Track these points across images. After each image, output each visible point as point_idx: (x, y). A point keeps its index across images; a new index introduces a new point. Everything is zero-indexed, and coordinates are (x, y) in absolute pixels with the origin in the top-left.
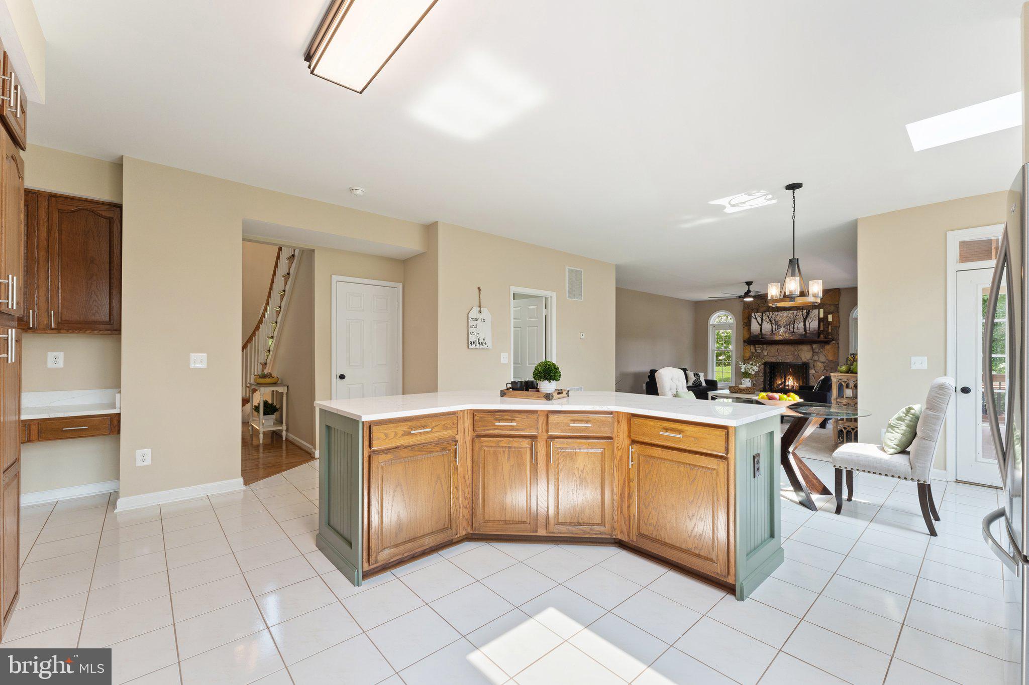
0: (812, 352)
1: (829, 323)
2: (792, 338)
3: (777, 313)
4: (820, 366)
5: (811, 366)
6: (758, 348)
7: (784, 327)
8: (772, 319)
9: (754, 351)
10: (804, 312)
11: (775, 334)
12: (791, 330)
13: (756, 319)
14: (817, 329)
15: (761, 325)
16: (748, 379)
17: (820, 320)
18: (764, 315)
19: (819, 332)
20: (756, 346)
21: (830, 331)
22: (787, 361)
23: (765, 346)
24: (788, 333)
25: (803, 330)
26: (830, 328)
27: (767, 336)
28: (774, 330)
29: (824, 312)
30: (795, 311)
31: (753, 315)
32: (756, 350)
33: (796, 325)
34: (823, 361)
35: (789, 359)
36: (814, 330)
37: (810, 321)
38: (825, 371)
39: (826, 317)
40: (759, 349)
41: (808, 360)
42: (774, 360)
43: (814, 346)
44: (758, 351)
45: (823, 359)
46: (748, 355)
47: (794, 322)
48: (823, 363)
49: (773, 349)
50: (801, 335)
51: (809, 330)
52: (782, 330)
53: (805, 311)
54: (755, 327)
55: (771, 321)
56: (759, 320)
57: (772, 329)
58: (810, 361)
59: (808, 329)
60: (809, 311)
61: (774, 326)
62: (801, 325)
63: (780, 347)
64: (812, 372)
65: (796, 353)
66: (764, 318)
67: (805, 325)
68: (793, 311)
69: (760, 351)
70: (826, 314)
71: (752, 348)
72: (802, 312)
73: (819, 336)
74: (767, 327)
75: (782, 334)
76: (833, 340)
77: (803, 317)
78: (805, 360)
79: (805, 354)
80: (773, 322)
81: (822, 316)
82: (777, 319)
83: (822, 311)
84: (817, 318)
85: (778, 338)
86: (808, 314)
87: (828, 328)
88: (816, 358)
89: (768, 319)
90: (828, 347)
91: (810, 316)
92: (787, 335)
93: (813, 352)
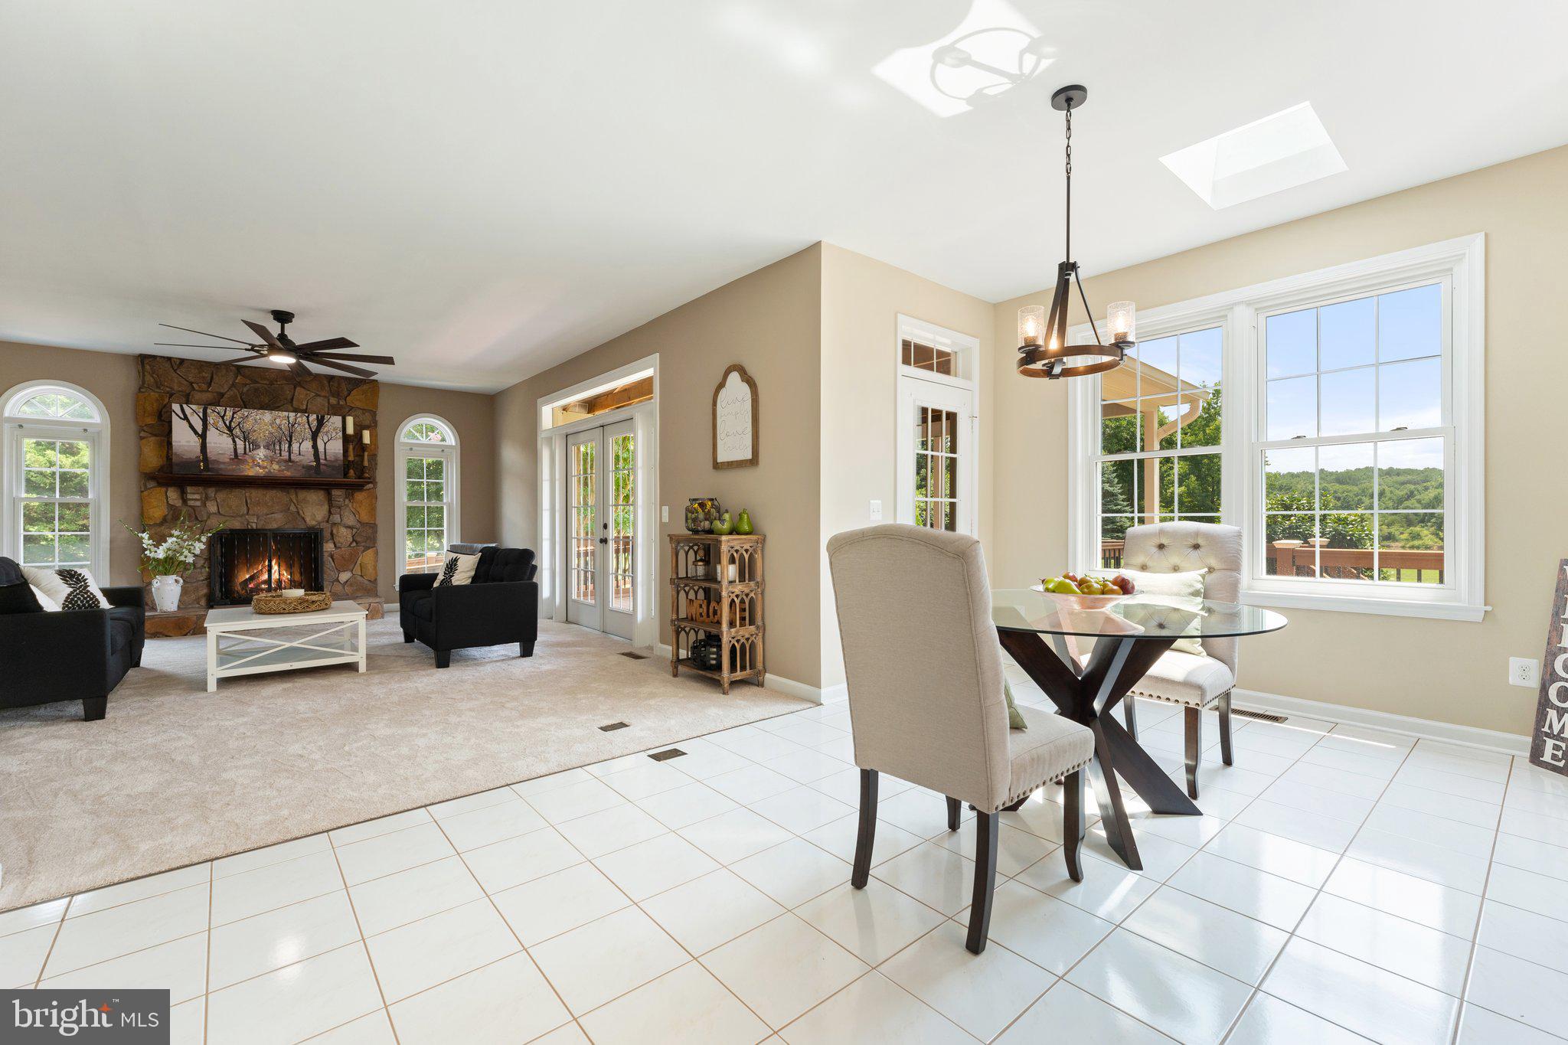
0: (326, 507)
1: (362, 448)
2: (288, 474)
3: (245, 411)
4: (344, 534)
5: (327, 534)
6: (194, 495)
7: (267, 447)
8: (233, 425)
9: (179, 503)
10: (311, 419)
11: (243, 462)
12: (285, 455)
13: (186, 418)
14: (342, 458)
15: (203, 437)
16: (174, 577)
17: (346, 439)
18: (209, 411)
19: (347, 465)
20: (189, 489)
21: (366, 463)
22: (270, 527)
23: (211, 492)
24: (278, 463)
25: (312, 458)
26: (366, 457)
27: (222, 466)
28: (240, 451)
29: (354, 424)
30: (292, 415)
31: (176, 407)
32: (185, 501)
33: (295, 446)
34: (350, 524)
35: (276, 521)
36: (336, 460)
37: (326, 439)
38: (354, 544)
39: (358, 435)
40: (197, 496)
41: (319, 523)
42: (237, 524)
43: (335, 493)
44: (191, 503)
45: (350, 520)
46: (158, 512)
47: (291, 437)
48: (351, 528)
49: (234, 499)
50: (308, 468)
51: (326, 459)
52: (261, 453)
53: (313, 417)
54: (184, 439)
55: (230, 429)
56: (198, 425)
57: (235, 450)
58: (324, 525)
59: (322, 456)
60: (323, 417)
61: (240, 444)
62: (307, 445)
63: (255, 494)
64: (329, 547)
65: (293, 508)
66: (210, 420)
67: (315, 446)
68: (286, 414)
69: (198, 503)
70: (359, 428)
71: (173, 495)
72: (308, 417)
73: (346, 475)
74: (220, 443)
75: (260, 462)
76: (371, 482)
77: (310, 428)
78: (314, 523)
79: (313, 510)
80: (237, 431)
81: (350, 430)
82: (247, 426)
83: (350, 420)
84: (341, 434)
85: (252, 471)
86: (321, 422)
87: (363, 456)
88: (336, 518)
89: (221, 424)
90: (360, 496)
91: (324, 429)
92: (276, 467)
93: (331, 506)
